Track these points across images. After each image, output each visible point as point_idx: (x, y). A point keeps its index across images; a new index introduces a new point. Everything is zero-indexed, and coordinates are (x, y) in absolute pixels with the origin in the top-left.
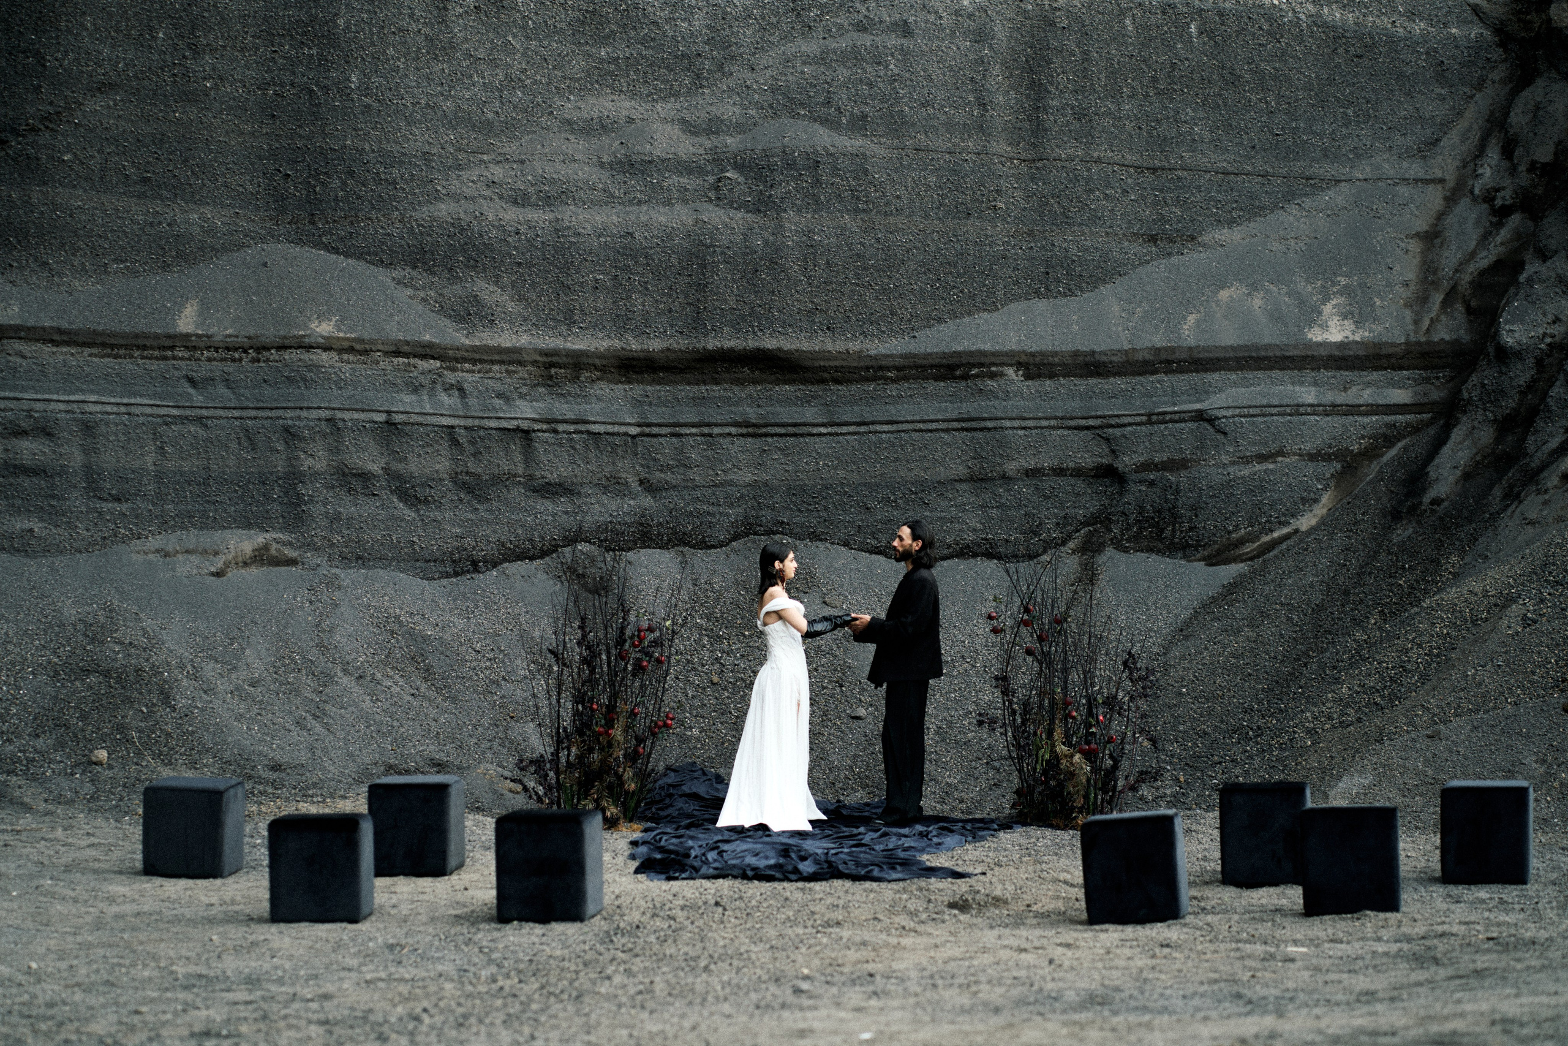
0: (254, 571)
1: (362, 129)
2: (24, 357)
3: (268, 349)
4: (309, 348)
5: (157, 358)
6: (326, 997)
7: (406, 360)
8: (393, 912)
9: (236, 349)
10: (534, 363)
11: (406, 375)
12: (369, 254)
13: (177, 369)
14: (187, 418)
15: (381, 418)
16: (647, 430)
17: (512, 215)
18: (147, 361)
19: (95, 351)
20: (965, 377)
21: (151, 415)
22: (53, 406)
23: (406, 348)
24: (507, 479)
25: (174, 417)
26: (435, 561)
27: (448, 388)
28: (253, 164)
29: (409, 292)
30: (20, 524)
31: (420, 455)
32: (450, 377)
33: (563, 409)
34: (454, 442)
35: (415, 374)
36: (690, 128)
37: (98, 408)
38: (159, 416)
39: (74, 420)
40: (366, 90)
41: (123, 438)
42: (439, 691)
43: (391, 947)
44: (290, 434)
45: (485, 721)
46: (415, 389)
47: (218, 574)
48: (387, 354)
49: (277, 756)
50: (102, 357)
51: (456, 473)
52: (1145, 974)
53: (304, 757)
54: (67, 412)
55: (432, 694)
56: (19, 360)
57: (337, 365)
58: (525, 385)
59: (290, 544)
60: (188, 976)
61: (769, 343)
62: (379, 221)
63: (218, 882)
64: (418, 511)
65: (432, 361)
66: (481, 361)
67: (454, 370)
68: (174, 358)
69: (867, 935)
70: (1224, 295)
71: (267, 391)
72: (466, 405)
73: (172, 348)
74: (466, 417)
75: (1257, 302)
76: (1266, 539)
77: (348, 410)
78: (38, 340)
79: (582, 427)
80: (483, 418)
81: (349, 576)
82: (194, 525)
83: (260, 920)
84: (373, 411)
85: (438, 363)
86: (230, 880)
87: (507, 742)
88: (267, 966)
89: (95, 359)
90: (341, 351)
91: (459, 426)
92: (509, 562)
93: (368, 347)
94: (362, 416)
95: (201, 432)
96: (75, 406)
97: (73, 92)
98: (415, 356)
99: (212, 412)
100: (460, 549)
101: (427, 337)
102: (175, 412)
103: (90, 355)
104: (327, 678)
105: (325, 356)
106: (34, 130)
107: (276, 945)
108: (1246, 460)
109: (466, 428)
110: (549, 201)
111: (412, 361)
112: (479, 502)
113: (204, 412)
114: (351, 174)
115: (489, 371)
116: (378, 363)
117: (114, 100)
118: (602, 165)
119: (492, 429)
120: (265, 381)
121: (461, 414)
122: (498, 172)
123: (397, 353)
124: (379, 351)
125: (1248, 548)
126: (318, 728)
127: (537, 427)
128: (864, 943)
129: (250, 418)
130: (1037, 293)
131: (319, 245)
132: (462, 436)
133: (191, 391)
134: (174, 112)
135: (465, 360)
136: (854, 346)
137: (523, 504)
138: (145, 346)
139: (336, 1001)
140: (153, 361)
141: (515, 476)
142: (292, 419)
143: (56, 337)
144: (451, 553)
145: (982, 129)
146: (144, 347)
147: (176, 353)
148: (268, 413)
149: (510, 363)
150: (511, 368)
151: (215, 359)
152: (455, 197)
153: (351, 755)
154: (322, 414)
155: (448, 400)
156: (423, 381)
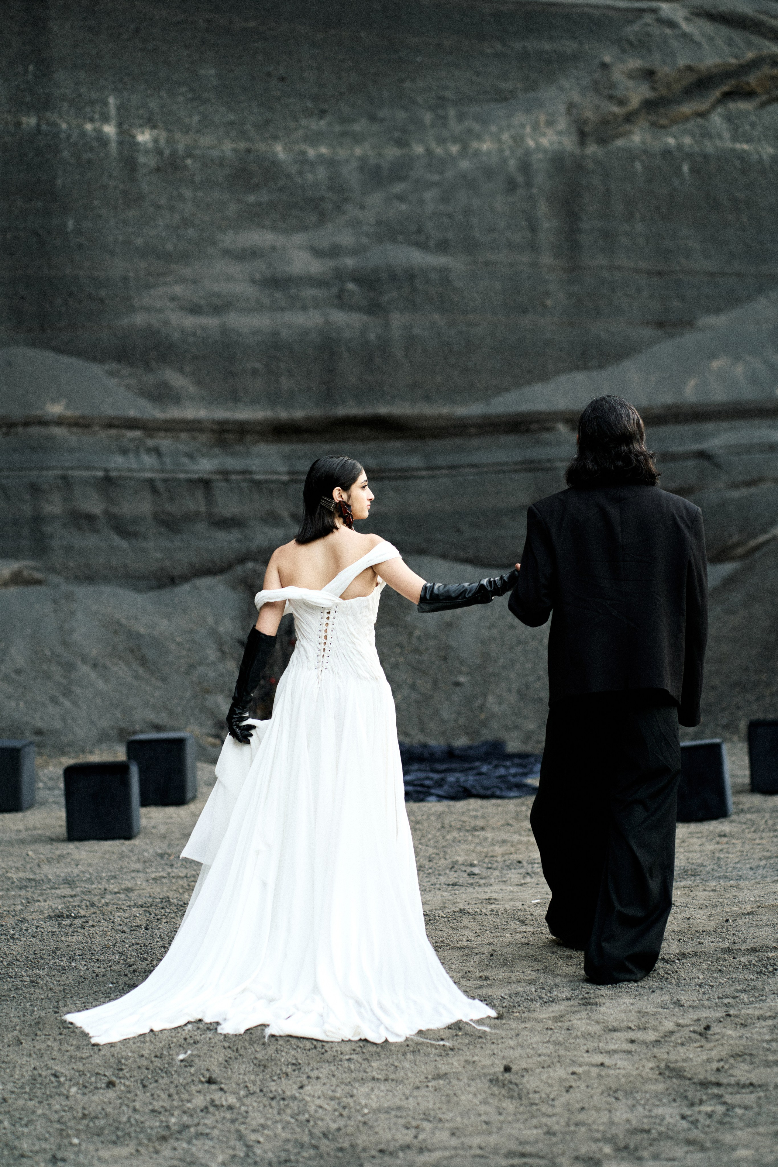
0: (12, 590)
1: (76, 261)
3: (15, 426)
4: (46, 424)
6: (128, 890)
7: (117, 431)
8: (154, 831)
10: (212, 431)
11: (117, 441)
15: (100, 474)
16: (295, 477)
17: (190, 321)
20: (528, 431)
23: (117, 423)
24: (194, 517)
26: (143, 578)
27: (149, 451)
29: (115, 380)
31: (129, 501)
32: (150, 443)
33: (232, 463)
34: (154, 490)
35: (124, 441)
36: (317, 253)
40: (78, 232)
42: (152, 673)
43: (161, 856)
44: (35, 489)
45: (188, 694)
46: (124, 452)
48: (103, 426)
49: (40, 724)
51: (157, 513)
52: (717, 855)
53: (58, 724)
55: (147, 676)
57: (66, 436)
58: (205, 446)
59: (36, 569)
60: (21, 880)
61: (383, 410)
62: (92, 328)
63: (20, 815)
64: (130, 541)
65: (135, 431)
66: (172, 430)
67: (152, 437)
69: (503, 836)
70: (715, 364)
71: (16, 457)
72: (162, 463)
74: (162, 471)
75: (740, 369)
76: (752, 543)
77: (76, 469)
79: (248, 477)
80: (175, 472)
81: (81, 591)
83: (59, 840)
84: (94, 469)
85: (140, 433)
86: (28, 813)
87: (203, 709)
88: (76, 871)
90: (70, 426)
91: (158, 478)
92: (198, 577)
93: (88, 422)
94: (86, 473)
98: (123, 428)
100: (161, 569)
101: (132, 413)
104: (70, 667)
105: (58, 430)
107: (77, 856)
108: (735, 486)
109: (163, 480)
110: (217, 310)
111: (121, 431)
112: (174, 535)
114: (71, 294)
115: (177, 438)
116: (97, 433)
118: (253, 281)
119: (180, 480)
120: (14, 449)
121: (159, 469)
122: (178, 290)
123: (111, 426)
124: (97, 424)
125: (740, 551)
126: (67, 703)
127: (214, 477)
128: (504, 842)
130: (578, 368)
131: (48, 347)
132: (160, 486)
135: (159, 429)
136: (445, 411)
137: (205, 535)
139: (136, 893)
141: (200, 514)
142: (35, 476)
144: (154, 572)
145: (533, 247)
148: (17, 474)
149: (193, 430)
150: (194, 434)
152: (147, 309)
153: (92, 722)
154: (59, 472)
155: (148, 460)
156: (131, 445)
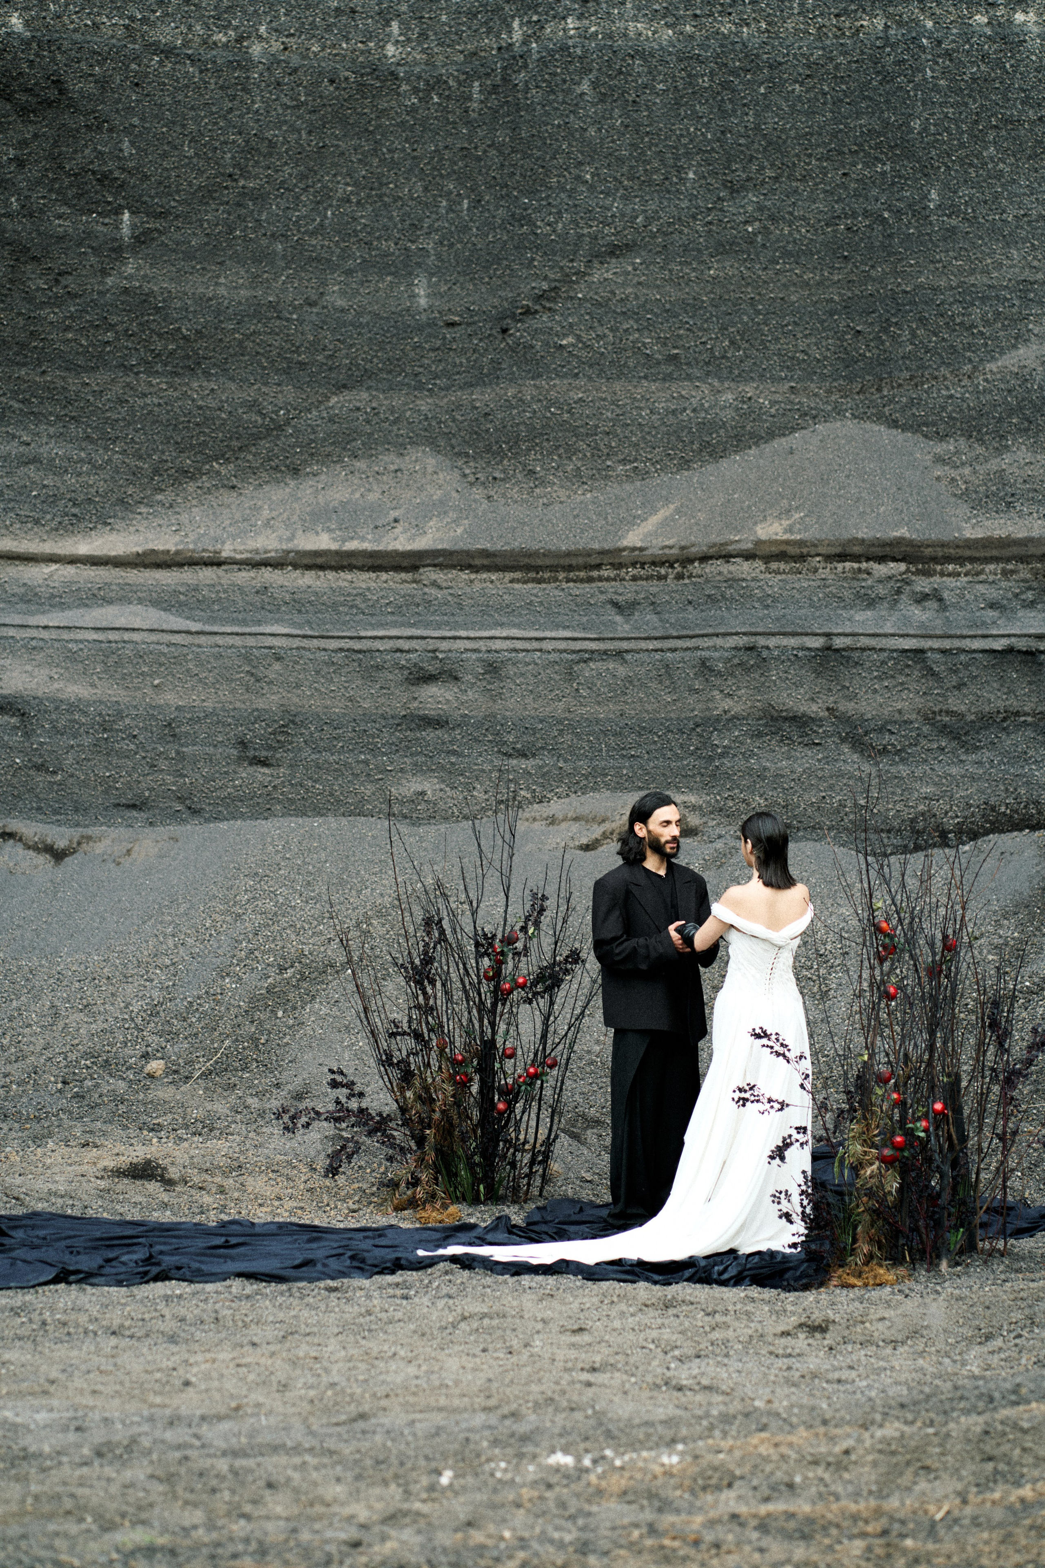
1: (940, 261)
2: (440, 587)
3: (691, 561)
4: (727, 557)
5: (582, 581)
7: (856, 565)
9: (662, 564)
11: (856, 584)
12: (926, 424)
13: (602, 592)
14: (605, 652)
15: (817, 643)
18: (571, 584)
19: (518, 575)
21: (565, 651)
22: (461, 645)
23: (857, 550)
24: (1004, 719)
25: (592, 652)
26: (889, 831)
27: (921, 599)
28: (822, 322)
30: (412, 785)
31: (875, 691)
32: (923, 584)
34: (928, 670)
35: (869, 582)
37: (508, 644)
38: (574, 652)
39: (480, 660)
40: (949, 208)
41: (532, 680)
46: (871, 603)
47: (586, 848)
48: (829, 558)
50: (525, 582)
51: (934, 713)
54: (475, 651)
56: (433, 591)
57: (762, 576)
58: (1030, 588)
62: (945, 379)
64: (877, 764)
65: (892, 565)
66: (972, 560)
67: (928, 574)
68: (600, 579)
71: (692, 614)
72: (947, 621)
73: (598, 566)
74: (944, 636)
77: (773, 634)
78: (454, 567)
80: (964, 637)
82: (607, 785)
84: (807, 634)
85: (903, 567)
89: (516, 586)
90: (768, 559)
91: (931, 649)
92: (1002, 831)
93: (805, 551)
94: (792, 642)
95: (622, 671)
96: (481, 643)
97: (572, 261)
98: (868, 559)
99: (632, 645)
100: (928, 814)
101: (903, 532)
102: (593, 646)
103: (511, 581)
105: (746, 566)
106: (528, 312)
109: (943, 652)
111: (864, 565)
112: (967, 752)
113: (625, 645)
114: (923, 321)
115: (978, 574)
116: (816, 570)
117: (633, 264)
119: (974, 651)
120: (690, 603)
121: (938, 632)
123: (842, 557)
124: (818, 555)
129: (673, 650)
131: (880, 418)
132: (939, 663)
133: (618, 619)
134: (709, 269)
135: (948, 559)
137: (1031, 753)
138: (570, 566)
140: (578, 585)
141: (1017, 714)
142: (708, 648)
143: (478, 562)
144: (913, 821)
146: (570, 568)
147: (602, 573)
148: (689, 643)
149: (1008, 560)
150: (1010, 567)
151: (641, 578)
154: (742, 641)
155: (920, 615)
156: (881, 590)
